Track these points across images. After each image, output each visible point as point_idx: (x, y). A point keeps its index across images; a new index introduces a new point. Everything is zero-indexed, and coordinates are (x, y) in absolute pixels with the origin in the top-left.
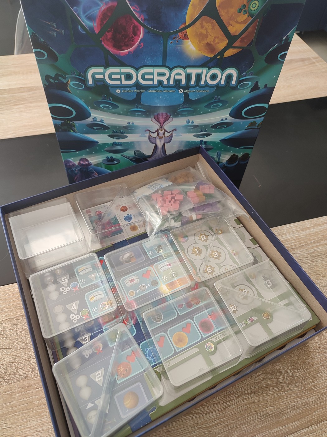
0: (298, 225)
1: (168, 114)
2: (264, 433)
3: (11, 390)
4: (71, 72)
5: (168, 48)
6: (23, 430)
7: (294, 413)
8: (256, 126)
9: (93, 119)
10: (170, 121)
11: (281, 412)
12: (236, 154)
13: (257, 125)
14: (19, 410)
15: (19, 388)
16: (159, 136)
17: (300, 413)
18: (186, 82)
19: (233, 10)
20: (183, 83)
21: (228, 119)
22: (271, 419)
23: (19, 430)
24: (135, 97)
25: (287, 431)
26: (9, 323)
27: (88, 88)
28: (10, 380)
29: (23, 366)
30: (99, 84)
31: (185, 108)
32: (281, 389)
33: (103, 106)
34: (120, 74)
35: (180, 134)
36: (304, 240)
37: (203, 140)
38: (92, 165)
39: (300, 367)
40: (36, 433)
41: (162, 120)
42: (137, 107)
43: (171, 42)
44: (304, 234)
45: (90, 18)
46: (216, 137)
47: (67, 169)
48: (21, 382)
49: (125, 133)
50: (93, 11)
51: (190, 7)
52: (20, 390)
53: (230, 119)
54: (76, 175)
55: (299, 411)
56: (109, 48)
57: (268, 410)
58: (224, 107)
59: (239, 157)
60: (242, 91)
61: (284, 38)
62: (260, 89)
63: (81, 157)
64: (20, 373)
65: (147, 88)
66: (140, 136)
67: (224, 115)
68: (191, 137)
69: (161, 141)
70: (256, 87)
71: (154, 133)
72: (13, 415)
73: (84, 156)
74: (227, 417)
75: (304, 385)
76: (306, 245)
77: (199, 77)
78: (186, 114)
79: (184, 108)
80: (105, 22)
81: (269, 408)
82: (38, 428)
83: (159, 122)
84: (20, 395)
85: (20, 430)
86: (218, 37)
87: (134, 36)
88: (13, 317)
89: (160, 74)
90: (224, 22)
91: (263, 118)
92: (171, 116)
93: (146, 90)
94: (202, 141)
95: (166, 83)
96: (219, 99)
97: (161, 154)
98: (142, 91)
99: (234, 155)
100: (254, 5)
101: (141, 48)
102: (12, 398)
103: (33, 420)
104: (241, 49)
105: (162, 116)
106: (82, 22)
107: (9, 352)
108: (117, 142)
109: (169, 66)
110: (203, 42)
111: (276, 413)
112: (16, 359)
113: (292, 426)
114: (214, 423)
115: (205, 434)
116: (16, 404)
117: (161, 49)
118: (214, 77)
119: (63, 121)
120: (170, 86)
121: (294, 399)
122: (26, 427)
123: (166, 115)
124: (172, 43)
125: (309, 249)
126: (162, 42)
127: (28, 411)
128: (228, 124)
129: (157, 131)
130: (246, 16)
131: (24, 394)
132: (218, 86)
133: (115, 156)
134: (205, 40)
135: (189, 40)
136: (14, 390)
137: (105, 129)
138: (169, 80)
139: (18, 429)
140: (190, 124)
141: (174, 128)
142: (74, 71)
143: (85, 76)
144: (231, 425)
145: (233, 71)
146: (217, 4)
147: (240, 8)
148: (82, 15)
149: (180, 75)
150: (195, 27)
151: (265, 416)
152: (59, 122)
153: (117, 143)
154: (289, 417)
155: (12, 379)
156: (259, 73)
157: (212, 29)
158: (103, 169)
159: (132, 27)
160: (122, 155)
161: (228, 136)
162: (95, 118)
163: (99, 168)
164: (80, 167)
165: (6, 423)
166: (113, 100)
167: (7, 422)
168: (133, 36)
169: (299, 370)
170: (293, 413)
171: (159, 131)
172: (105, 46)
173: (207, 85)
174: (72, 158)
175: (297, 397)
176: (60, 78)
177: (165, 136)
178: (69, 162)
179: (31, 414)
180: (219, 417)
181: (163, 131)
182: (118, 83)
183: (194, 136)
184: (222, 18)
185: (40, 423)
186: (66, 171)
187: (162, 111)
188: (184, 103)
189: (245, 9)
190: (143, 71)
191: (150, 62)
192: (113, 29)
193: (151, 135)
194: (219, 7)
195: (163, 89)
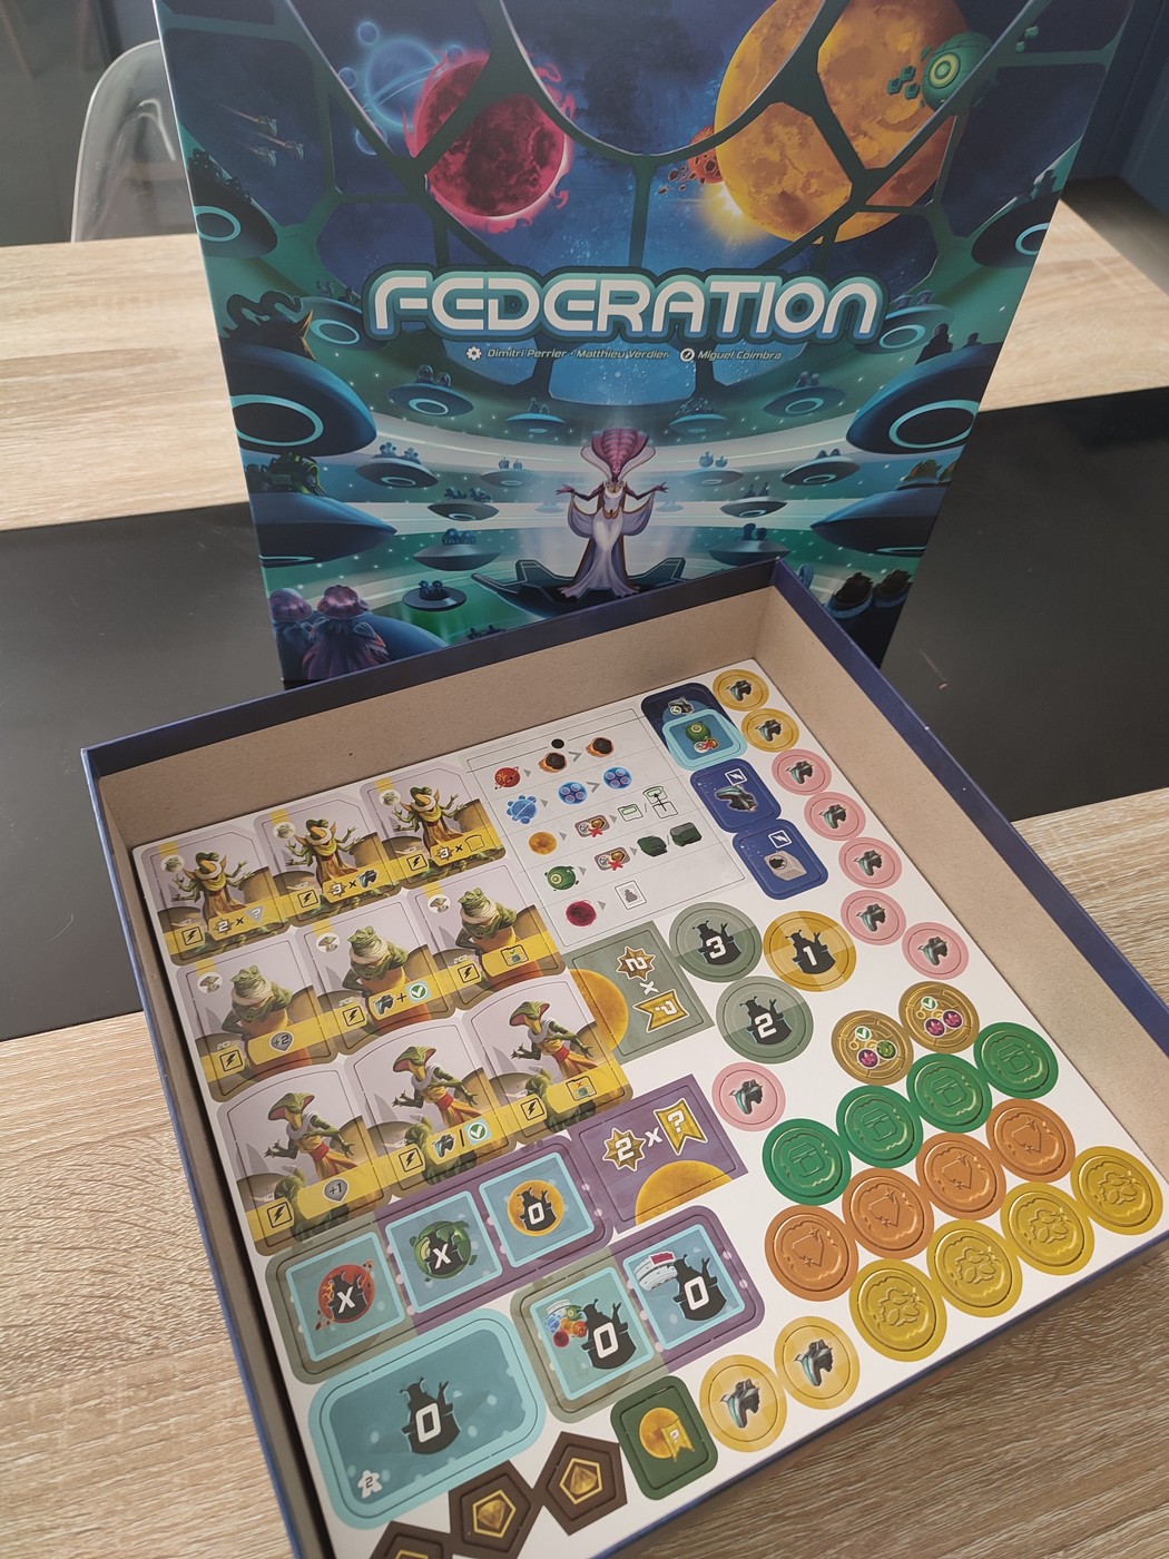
0: (1082, 818)
1: (641, 433)
2: (1003, 1531)
3: (102, 1394)
4: (319, 288)
5: (651, 210)
6: (146, 1538)
7: (1105, 1460)
8: (934, 476)
9: (382, 447)
10: (645, 459)
11: (1057, 1458)
12: (865, 574)
13: (940, 472)
14: (131, 1465)
15: (130, 1386)
16: (604, 510)
17: (1125, 1462)
18: (706, 324)
19: (873, 85)
20: (696, 326)
21: (841, 453)
22: (1023, 1481)
23: (132, 1538)
24: (529, 373)
25: (1084, 1522)
26: (84, 1159)
27: (373, 343)
28: (94, 1358)
29: (142, 1310)
30: (409, 327)
31: (698, 412)
32: (1055, 1378)
33: (418, 405)
34: (485, 294)
35: (678, 503)
36: (1105, 867)
37: (754, 525)
38: (366, 610)
39: (1116, 1302)
40: (195, 1546)
41: (617, 454)
42: (535, 410)
43: (661, 187)
44: (1105, 847)
45: (395, 105)
46: (800, 514)
47: (280, 626)
48: (135, 1367)
49: (488, 498)
50: (407, 82)
51: (731, 74)
52: (131, 1394)
53: (849, 453)
54: (309, 645)
55: (1120, 1453)
56: (454, 207)
57: (1011, 1451)
58: (828, 412)
59: (874, 585)
60: (892, 354)
61: (1039, 179)
62: (954, 349)
63: (332, 583)
64: (131, 1332)
65: (572, 342)
66: (538, 510)
67: (828, 438)
68: (712, 514)
69: (610, 529)
70: (939, 344)
71: (588, 499)
72: (109, 1482)
73: (342, 580)
74: (873, 1479)
75: (1135, 1364)
76: (1111, 883)
77: (749, 306)
78: (700, 434)
79: (694, 413)
80: (443, 119)
81: (1017, 1444)
82: (200, 1528)
83: (606, 459)
84: (134, 1412)
85: (138, 1536)
86: (820, 175)
87: (538, 167)
88: (100, 1138)
89: (619, 298)
90: (842, 123)
91: (959, 450)
92: (650, 442)
93: (569, 352)
94: (750, 527)
95: (637, 326)
96: (815, 382)
97: (608, 571)
98: (555, 354)
99: (858, 576)
100: (942, 70)
101: (559, 207)
102: (105, 1423)
103: (184, 1499)
104: (897, 215)
105: (620, 439)
106: (368, 119)
107: (87, 1260)
108: (459, 529)
109: (649, 268)
110: (769, 191)
111: (1043, 1462)
112: (117, 1285)
113: (1101, 1504)
114: (826, 1501)
115: (798, 1539)
116: (120, 1444)
117: (626, 211)
118: (800, 308)
119: (277, 457)
120: (652, 336)
121: (1102, 1413)
122: (157, 1525)
123: (633, 437)
124: (664, 191)
125: (1123, 896)
126: (631, 188)
127: (164, 1467)
128: (843, 470)
129: (600, 491)
130: (916, 103)
131: (146, 1409)
132: (811, 338)
133: (450, 579)
134: (775, 183)
135: (723, 183)
136: (113, 1393)
137: (420, 485)
138: (647, 315)
139: (132, 1533)
140: (713, 467)
141: (658, 484)
142: (327, 284)
143: (366, 303)
144: (888, 1505)
145: (864, 289)
146: (822, 65)
147: (897, 79)
148: (367, 94)
149: (689, 299)
150: (744, 139)
151: (1003, 1472)
152: (265, 459)
153: (460, 535)
154: (1087, 1475)
155: (103, 1357)
156: (952, 295)
157: (802, 145)
158: (406, 626)
159: (533, 135)
160: (473, 577)
161: (838, 513)
162: (389, 445)
163: (393, 622)
164: (325, 620)
165: (84, 1511)
166: (456, 384)
167: (90, 1509)
168: (534, 169)
169: (1112, 1310)
170: (1101, 1461)
171: (606, 491)
172: (440, 199)
173: (775, 335)
174: (301, 587)
175: (1113, 1406)
176: (279, 307)
177: (625, 509)
178: (288, 598)
179: (176, 1480)
180: (843, 1479)
181: (621, 492)
182: (477, 325)
183: (726, 510)
184: (834, 109)
185: (208, 1512)
186: (274, 632)
187: (619, 423)
188: (696, 395)
189: (911, 83)
190: (563, 284)
191: (588, 255)
192: (468, 144)
193: (577, 508)
194: (828, 72)
195: (626, 346)
